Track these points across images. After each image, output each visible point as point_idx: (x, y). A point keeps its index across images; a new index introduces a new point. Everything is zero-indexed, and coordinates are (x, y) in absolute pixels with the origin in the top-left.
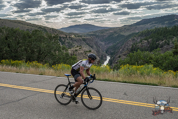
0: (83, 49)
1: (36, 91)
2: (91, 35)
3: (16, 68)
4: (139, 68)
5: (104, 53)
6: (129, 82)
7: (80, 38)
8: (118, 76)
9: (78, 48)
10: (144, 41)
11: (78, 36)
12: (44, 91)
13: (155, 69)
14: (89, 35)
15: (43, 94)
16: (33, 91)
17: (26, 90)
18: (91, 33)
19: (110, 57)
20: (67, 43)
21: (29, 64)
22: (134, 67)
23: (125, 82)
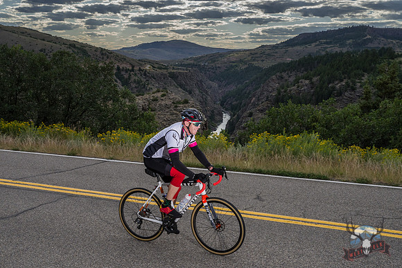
0: (171, 97)
1: (58, 193)
2: (189, 65)
3: (14, 138)
4: (289, 140)
5: (218, 106)
6: (269, 171)
7: (164, 72)
8: (245, 158)
9: (159, 95)
10: (303, 80)
11: (159, 68)
12: (78, 193)
13: (323, 143)
14: (184, 65)
15: (76, 198)
16: (51, 192)
17: (34, 190)
18: (189, 62)
19: (231, 115)
20: (135, 81)
21: (43, 128)
22: (280, 137)
23: (260, 172)
